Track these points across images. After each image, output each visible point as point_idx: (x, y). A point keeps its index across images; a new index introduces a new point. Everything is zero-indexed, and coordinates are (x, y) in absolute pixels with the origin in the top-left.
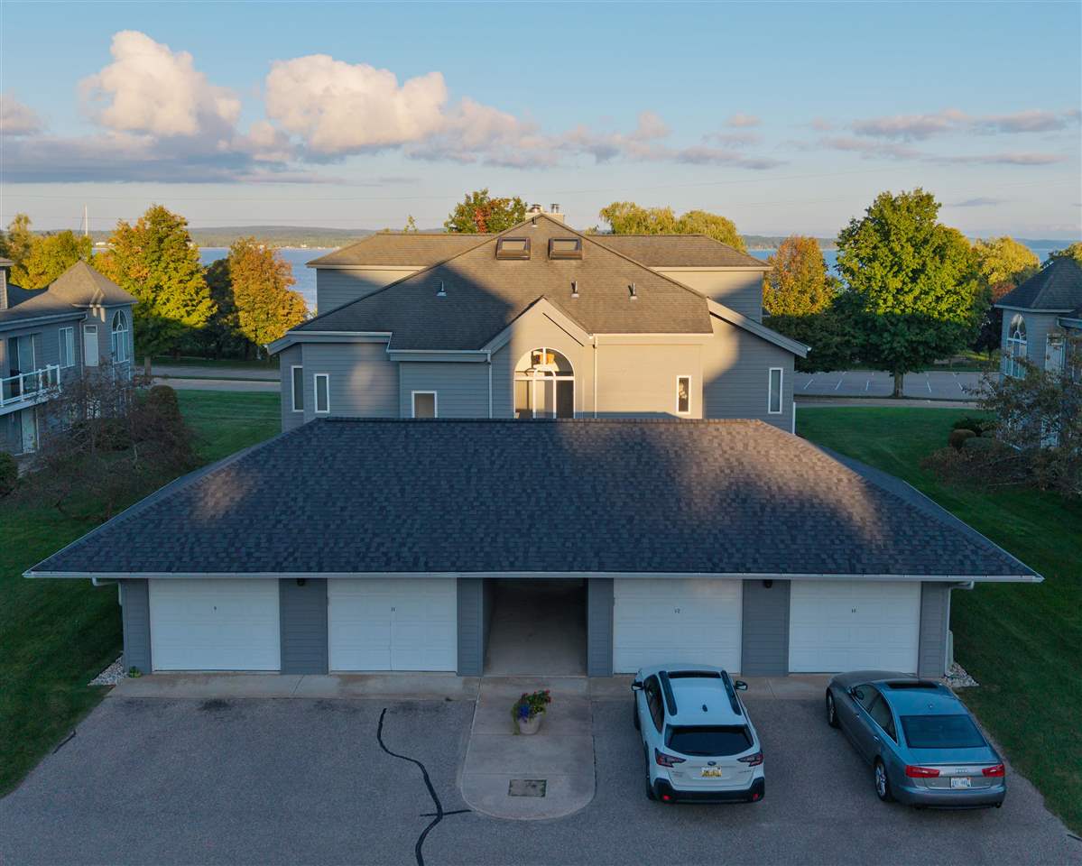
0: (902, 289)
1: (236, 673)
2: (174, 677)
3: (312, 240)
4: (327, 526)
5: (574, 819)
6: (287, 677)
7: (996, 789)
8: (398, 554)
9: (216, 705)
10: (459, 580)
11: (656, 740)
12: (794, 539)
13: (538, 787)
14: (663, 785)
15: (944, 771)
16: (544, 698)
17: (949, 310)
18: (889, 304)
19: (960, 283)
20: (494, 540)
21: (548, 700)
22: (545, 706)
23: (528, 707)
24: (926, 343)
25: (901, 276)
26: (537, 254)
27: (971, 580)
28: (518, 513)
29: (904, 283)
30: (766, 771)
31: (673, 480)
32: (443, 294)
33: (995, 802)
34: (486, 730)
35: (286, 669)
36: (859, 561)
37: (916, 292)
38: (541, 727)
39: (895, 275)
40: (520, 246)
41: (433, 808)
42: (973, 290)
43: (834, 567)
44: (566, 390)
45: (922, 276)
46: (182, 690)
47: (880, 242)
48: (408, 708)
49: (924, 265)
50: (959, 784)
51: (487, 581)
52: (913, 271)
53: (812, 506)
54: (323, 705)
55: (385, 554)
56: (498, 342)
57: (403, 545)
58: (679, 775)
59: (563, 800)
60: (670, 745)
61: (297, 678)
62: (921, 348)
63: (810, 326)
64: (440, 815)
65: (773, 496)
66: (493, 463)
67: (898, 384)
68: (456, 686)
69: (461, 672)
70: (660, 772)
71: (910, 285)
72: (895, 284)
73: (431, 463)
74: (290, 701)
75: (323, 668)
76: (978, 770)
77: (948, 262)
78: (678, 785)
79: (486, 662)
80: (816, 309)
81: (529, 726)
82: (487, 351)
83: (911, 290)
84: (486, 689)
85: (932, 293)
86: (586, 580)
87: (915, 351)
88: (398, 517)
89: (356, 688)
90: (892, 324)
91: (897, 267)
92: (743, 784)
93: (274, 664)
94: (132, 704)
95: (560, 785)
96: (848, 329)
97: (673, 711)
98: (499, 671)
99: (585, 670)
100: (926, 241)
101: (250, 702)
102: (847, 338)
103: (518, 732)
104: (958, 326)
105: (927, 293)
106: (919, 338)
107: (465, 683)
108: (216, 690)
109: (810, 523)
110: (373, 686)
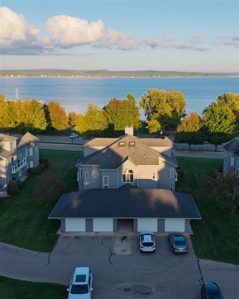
0: (216, 126)
1: (79, 232)
2: (69, 233)
3: (61, 74)
4: (93, 209)
5: (130, 255)
6: (87, 233)
7: (186, 251)
8: (104, 214)
9: (77, 237)
10: (113, 219)
11: (141, 245)
12: (165, 212)
13: (125, 250)
14: (142, 250)
15: (179, 249)
16: (126, 237)
17: (228, 131)
18: (213, 130)
19: (230, 125)
20: (119, 212)
21: (127, 237)
22: (126, 238)
23: (124, 238)
24: (222, 139)
25: (216, 123)
26: (127, 145)
27: (191, 219)
28: (123, 207)
29: (217, 125)
30: (156, 249)
31: (147, 201)
32: (109, 156)
33: (186, 253)
34: (118, 241)
35: (86, 231)
36: (174, 216)
37: (220, 127)
38: (126, 241)
39: (215, 123)
40: (123, 144)
41: (111, 253)
42: (233, 127)
43: (170, 216)
44: (132, 176)
45: (221, 124)
46: (71, 235)
47: (212, 114)
48: (106, 238)
49: (221, 121)
50: (181, 250)
51: (118, 219)
52: (219, 122)
53: (169, 206)
54: (93, 237)
55: (102, 214)
56: (119, 167)
57: (105, 213)
58: (144, 249)
59: (128, 252)
60: (142, 245)
61: (88, 233)
62: (221, 141)
63: (195, 134)
64: (112, 254)
65: (163, 204)
66: (119, 198)
67: (216, 148)
68: (113, 234)
69: (114, 232)
70: (141, 249)
71: (218, 125)
72: (215, 125)
73: (109, 198)
74: (88, 237)
75: (92, 231)
76: (184, 248)
77: (227, 120)
78: (143, 250)
79: (118, 230)
80: (196, 130)
81: (124, 241)
82: (117, 169)
83: (218, 127)
84: (118, 235)
85: (224, 127)
86: (133, 219)
87: (219, 141)
88: (104, 208)
89: (98, 234)
90: (214, 135)
91: (215, 121)
92: (152, 250)
93: (85, 230)
94: (64, 237)
95: (128, 250)
96: (204, 135)
97: (143, 240)
98: (120, 231)
99: (133, 231)
100: (222, 115)
101: (82, 237)
102: (203, 137)
103: (122, 242)
104: (230, 135)
105: (222, 127)
106: (220, 138)
107: (114, 234)
108: (76, 235)
109: (168, 209)
110: (100, 234)
